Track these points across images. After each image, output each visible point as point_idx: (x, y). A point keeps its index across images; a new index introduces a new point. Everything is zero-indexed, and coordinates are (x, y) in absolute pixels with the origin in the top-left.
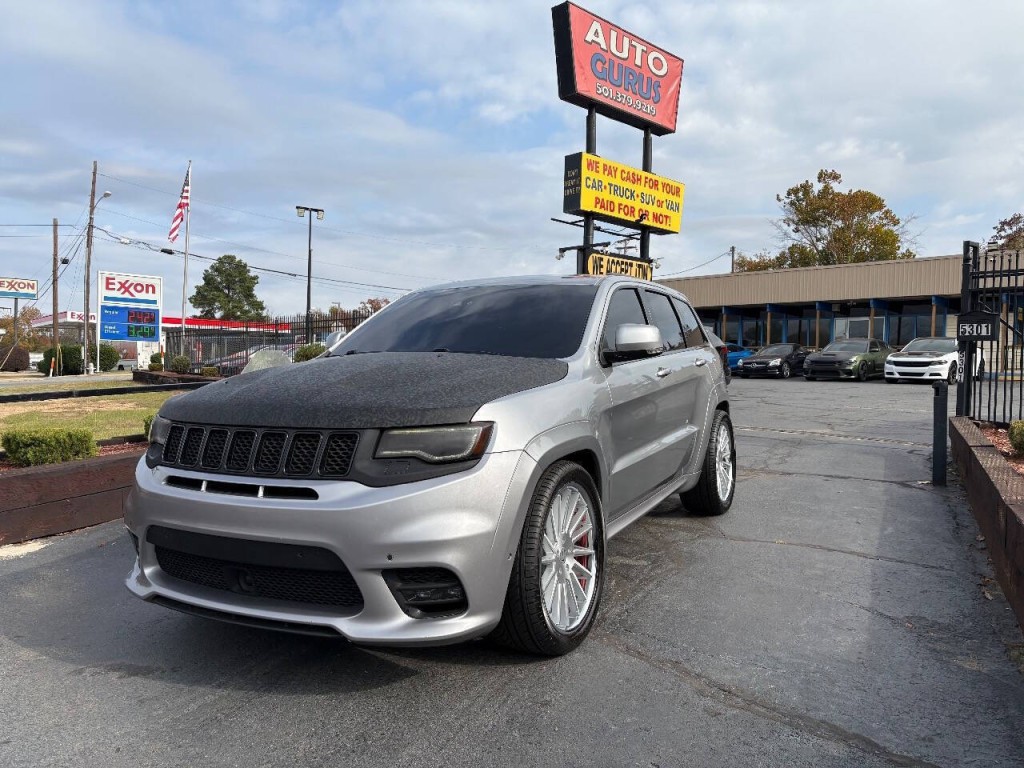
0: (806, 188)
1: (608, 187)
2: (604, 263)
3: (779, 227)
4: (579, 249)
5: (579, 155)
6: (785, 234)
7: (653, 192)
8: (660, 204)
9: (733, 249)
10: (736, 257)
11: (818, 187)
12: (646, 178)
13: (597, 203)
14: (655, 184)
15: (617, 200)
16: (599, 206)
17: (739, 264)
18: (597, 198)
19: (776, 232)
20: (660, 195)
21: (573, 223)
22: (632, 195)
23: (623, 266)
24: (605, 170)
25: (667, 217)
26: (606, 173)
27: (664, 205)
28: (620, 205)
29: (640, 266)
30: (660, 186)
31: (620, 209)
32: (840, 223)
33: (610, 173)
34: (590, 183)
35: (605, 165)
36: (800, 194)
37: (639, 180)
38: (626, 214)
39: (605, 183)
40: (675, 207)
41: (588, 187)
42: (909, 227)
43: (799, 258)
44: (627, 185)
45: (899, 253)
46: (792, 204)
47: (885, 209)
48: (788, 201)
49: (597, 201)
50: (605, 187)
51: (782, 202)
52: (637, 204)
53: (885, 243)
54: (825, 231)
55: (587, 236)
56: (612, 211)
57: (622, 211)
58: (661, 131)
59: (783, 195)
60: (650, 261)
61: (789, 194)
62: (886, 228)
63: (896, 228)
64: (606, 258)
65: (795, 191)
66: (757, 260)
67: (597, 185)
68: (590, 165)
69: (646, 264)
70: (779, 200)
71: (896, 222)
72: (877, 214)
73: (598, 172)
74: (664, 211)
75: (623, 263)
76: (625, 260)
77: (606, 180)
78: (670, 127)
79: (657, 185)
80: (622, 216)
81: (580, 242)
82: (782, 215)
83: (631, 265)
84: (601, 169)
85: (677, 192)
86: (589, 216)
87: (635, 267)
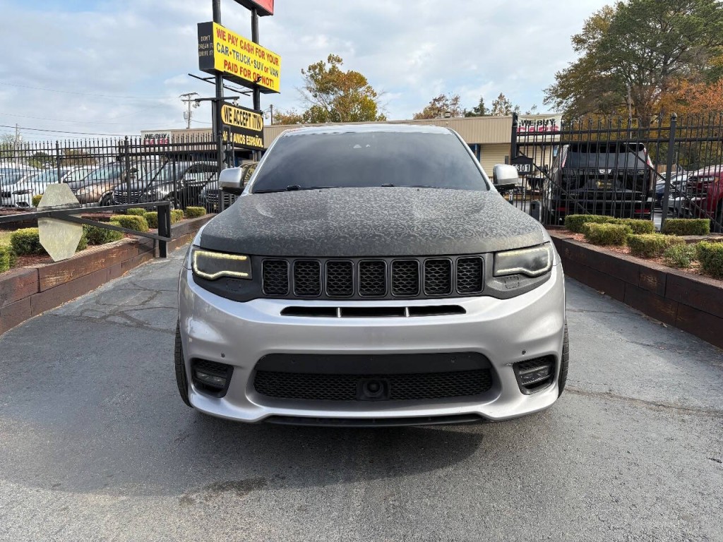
0: (321, 66)
1: (232, 52)
2: (232, 113)
3: (302, 93)
4: (213, 100)
5: (210, 24)
6: (306, 98)
7: (261, 60)
8: (266, 70)
9: (271, 106)
10: (274, 113)
11: (328, 67)
12: (257, 49)
13: (225, 65)
14: (262, 55)
15: (240, 64)
16: (227, 67)
17: (275, 118)
18: (225, 61)
19: (300, 96)
20: (266, 63)
21: (205, 79)
22: (248, 61)
23: (245, 116)
24: (229, 39)
25: (271, 80)
26: (231, 41)
27: (269, 71)
28: (241, 68)
29: (255, 116)
30: (266, 56)
31: (241, 71)
32: (342, 93)
33: (233, 42)
34: (220, 48)
35: (229, 35)
36: (317, 70)
37: (252, 49)
38: (245, 76)
39: (230, 50)
40: (276, 74)
41: (219, 51)
42: (381, 98)
43: (317, 117)
44: (244, 52)
45: (378, 115)
46: (312, 76)
47: (368, 85)
48: (309, 74)
49: (226, 63)
50: (231, 53)
51: (305, 75)
52: (252, 68)
53: (370, 108)
54: (332, 97)
55: (218, 91)
56: (236, 72)
57: (242, 73)
58: (264, 13)
59: (306, 70)
60: (261, 113)
61: (310, 69)
62: (369, 98)
63: (375, 98)
64: (233, 108)
65: (313, 68)
66: (288, 116)
67: (225, 51)
68: (219, 32)
69: (259, 115)
70: (303, 73)
71: (375, 95)
72: (363, 88)
73: (225, 40)
74: (268, 75)
75: (244, 113)
76: (246, 111)
77: (231, 47)
78: (270, 11)
79: (264, 55)
80: (242, 76)
81: (214, 96)
82: (304, 84)
83: (250, 115)
84: (226, 37)
85: (276, 62)
86: (220, 75)
87: (252, 117)
